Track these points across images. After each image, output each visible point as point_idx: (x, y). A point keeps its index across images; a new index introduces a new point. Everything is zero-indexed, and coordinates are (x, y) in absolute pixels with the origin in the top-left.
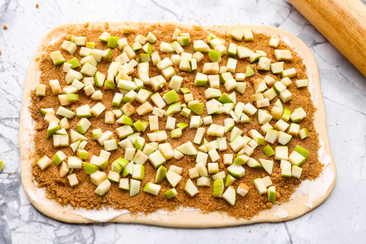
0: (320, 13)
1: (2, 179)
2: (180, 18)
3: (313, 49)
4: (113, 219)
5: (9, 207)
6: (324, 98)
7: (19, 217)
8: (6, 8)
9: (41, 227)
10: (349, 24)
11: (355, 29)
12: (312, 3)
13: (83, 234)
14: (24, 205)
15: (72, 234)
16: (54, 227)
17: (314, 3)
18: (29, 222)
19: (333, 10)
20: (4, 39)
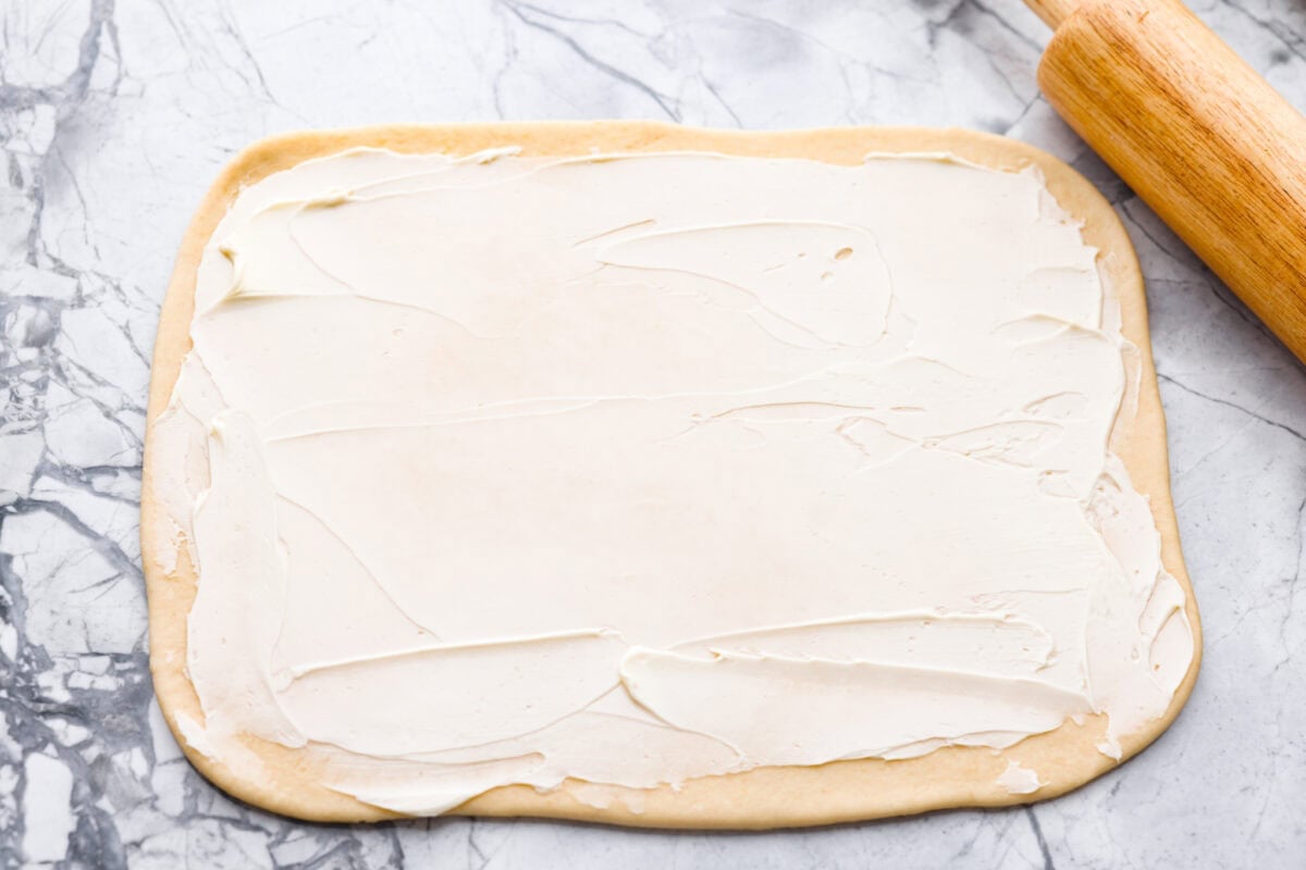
0: (1165, 165)
1: (90, 674)
2: (672, 107)
3: (1125, 209)
4: (461, 806)
5: (116, 769)
6: (1160, 379)
7: (153, 802)
8: (84, 85)
9: (224, 836)
10: (1268, 212)
11: (1288, 227)
12: (1139, 132)
13: (364, 856)
14: (166, 763)
15: (328, 856)
16: (269, 834)
17: (1145, 134)
18: (183, 820)
19: (1212, 160)
20: (79, 193)
